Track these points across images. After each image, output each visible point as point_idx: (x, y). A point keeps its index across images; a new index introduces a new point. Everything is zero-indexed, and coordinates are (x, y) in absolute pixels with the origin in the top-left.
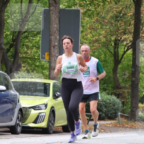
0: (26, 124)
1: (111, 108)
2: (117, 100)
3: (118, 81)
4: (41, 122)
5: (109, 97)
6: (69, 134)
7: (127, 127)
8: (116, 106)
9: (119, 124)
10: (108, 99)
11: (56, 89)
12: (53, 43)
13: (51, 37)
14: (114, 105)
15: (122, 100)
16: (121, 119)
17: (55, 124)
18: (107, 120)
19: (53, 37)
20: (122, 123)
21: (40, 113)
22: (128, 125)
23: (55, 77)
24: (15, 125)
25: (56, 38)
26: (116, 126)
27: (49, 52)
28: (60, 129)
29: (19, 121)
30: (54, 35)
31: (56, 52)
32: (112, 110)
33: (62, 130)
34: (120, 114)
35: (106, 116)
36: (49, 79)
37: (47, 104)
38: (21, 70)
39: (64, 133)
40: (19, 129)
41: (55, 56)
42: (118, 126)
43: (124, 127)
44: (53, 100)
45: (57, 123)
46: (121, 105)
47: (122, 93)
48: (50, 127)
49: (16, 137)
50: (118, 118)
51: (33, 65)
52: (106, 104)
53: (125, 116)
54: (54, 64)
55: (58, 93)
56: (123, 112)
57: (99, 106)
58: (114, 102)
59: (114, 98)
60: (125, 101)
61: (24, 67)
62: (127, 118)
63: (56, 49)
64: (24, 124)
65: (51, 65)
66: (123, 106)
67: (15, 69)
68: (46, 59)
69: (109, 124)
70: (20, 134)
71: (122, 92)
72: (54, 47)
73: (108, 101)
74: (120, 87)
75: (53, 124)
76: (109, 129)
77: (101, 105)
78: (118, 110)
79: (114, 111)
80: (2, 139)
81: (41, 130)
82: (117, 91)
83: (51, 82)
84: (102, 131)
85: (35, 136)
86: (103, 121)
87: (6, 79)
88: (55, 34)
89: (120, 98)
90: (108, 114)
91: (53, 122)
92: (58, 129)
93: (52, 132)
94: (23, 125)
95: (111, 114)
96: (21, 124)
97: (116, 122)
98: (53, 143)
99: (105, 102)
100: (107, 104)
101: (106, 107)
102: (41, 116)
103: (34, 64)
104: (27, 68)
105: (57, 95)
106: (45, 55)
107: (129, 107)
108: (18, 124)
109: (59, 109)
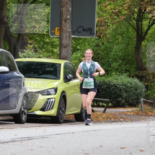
0: (32, 111)
1: (132, 93)
2: (139, 83)
3: (141, 61)
4: (49, 110)
5: (130, 80)
6: (82, 124)
7: (151, 115)
8: (139, 91)
9: (141, 111)
10: (129, 82)
11: (68, 71)
12: (65, 16)
13: (62, 9)
14: (136, 90)
15: (145, 83)
16: (144, 106)
17: (66, 111)
18: (127, 107)
19: (64, 9)
20: (145, 111)
21: (49, 99)
22: (152, 113)
23: (66, 57)
24: (20, 112)
25: (68, 10)
26: (138, 114)
27: (60, 27)
28: (72, 118)
29: (23, 108)
30: (65, 7)
31: (68, 26)
32: (134, 95)
33: (74, 118)
34: (143, 100)
35: (126, 102)
36: (60, 58)
37: (57, 88)
38: (27, 48)
39: (77, 122)
40: (24, 118)
41: (67, 31)
42: (140, 114)
43: (147, 115)
44: (64, 83)
45: (68, 111)
46: (144, 90)
47: (146, 76)
48: (61, 115)
49: (21, 127)
50: (140, 105)
51: (41, 43)
52: (126, 88)
53: (149, 102)
54: (65, 41)
55: (70, 75)
56: (146, 97)
57: (118, 90)
58: (136, 86)
59: (136, 81)
60: (149, 84)
61: (31, 44)
62: (151, 104)
63: (68, 23)
64: (30, 112)
65: (62, 42)
66: (147, 91)
67: (19, 47)
68: (56, 35)
69: (130, 112)
70: (25, 124)
71: (146, 74)
72: (66, 21)
73: (129, 84)
74: (144, 68)
75: (64, 112)
76: (130, 118)
77: (121, 90)
78: (141, 95)
79: (136, 97)
80: (4, 129)
81: (50, 118)
82: (140, 73)
83: (62, 63)
84: (122, 119)
85: (43, 126)
86: (122, 108)
87: (9, 58)
88: (67, 6)
89: (143, 81)
90: (129, 99)
91: (63, 109)
92: (70, 117)
93: (62, 121)
94: (28, 113)
95: (133, 100)
96: (26, 112)
97: (138, 109)
98: (64, 134)
99: (126, 86)
100: (128, 88)
101: (126, 91)
102: (50, 102)
103: (42, 41)
104: (34, 46)
105: (68, 78)
106: (55, 31)
107: (154, 92)
108: (23, 111)
109: (71, 94)
